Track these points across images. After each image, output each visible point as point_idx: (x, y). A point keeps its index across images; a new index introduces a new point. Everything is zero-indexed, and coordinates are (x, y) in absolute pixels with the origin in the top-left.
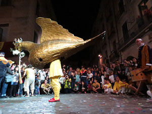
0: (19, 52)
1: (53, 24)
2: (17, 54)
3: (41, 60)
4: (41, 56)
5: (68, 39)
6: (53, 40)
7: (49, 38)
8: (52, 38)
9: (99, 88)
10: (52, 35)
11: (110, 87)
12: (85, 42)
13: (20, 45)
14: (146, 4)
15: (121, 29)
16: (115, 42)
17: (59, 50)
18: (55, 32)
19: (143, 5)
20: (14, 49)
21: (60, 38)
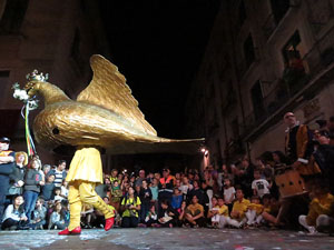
0: (26, 97)
1: (118, 79)
2: (21, 98)
3: (56, 131)
4: (60, 125)
5: (130, 119)
6: (102, 107)
7: (96, 100)
8: (102, 103)
9: (201, 215)
10: (105, 98)
11: (224, 214)
12: (159, 140)
13: (38, 86)
14: (297, 48)
15: (249, 95)
16: (236, 122)
17: (100, 130)
18: (114, 94)
19: (291, 48)
20: (21, 88)
21: (116, 110)
